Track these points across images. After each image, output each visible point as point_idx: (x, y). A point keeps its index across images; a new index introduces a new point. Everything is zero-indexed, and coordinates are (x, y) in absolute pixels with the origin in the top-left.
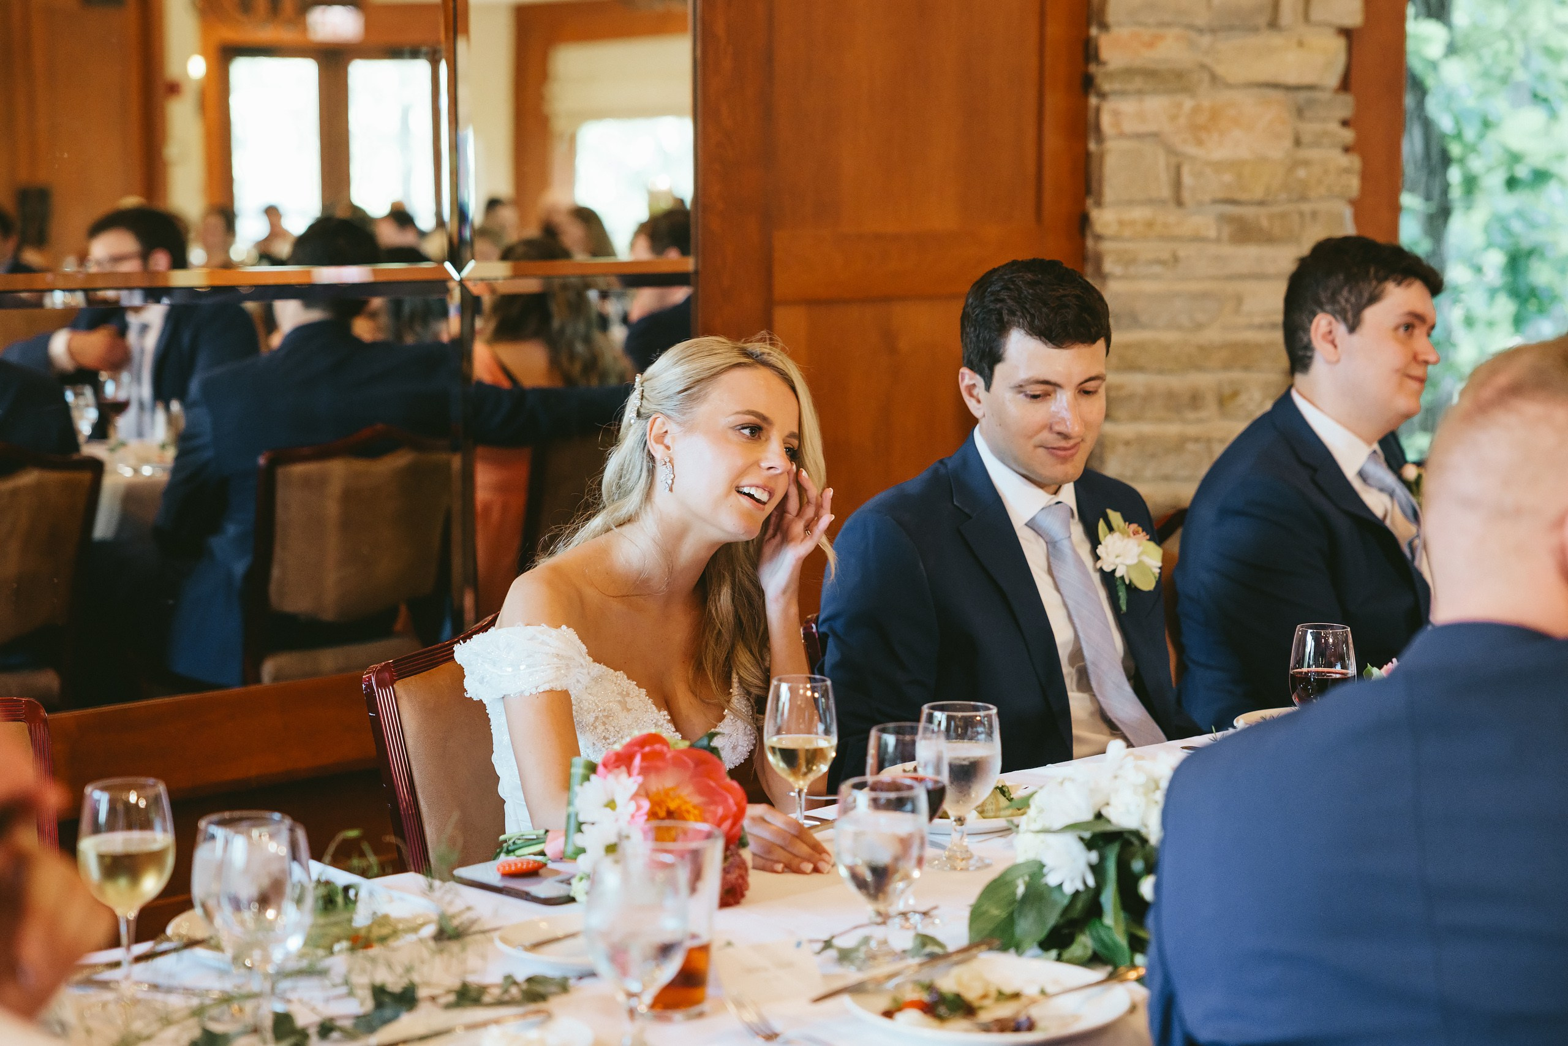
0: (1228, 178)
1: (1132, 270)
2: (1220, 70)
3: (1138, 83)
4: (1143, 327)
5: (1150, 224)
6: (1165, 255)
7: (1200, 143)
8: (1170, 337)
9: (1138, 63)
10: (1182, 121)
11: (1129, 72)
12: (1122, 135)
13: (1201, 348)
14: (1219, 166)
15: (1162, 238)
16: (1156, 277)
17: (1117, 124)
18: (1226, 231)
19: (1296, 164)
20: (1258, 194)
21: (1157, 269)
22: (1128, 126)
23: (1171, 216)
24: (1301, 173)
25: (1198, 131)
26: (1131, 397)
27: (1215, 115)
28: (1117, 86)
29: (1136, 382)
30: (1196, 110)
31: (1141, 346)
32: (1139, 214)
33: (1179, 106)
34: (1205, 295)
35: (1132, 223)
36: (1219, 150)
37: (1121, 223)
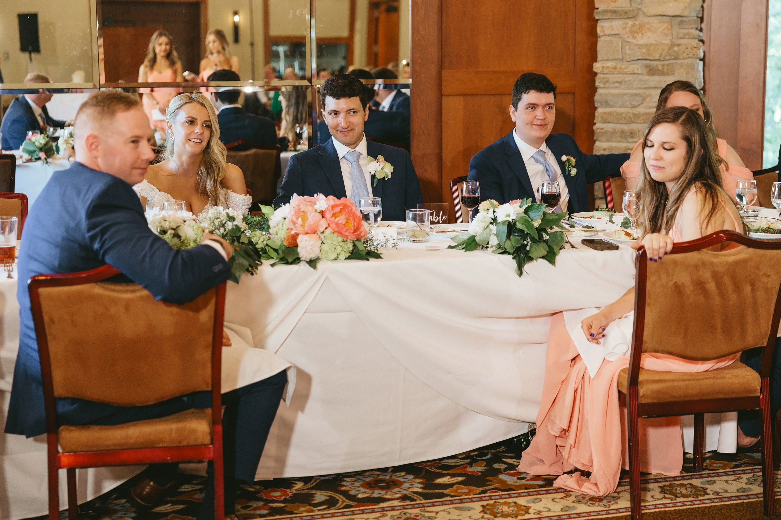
0: (644, 51)
1: (607, 85)
2: (645, 10)
3: (609, 15)
4: (612, 107)
5: (615, 68)
6: (620, 80)
7: (634, 38)
8: (623, 110)
9: (610, 8)
10: (628, 29)
11: (605, 12)
12: (605, 35)
13: (635, 115)
14: (640, 46)
15: (619, 73)
16: (616, 88)
17: (603, 31)
18: (645, 71)
19: (673, 45)
20: (657, 57)
21: (617, 85)
22: (607, 32)
23: (624, 65)
24: (676, 49)
25: (633, 33)
26: (606, 132)
27: (641, 27)
28: (600, 17)
29: (609, 127)
30: (633, 25)
31: (609, 113)
32: (610, 64)
33: (627, 24)
34: (636, 95)
35: (608, 67)
36: (641, 40)
37: (603, 67)
